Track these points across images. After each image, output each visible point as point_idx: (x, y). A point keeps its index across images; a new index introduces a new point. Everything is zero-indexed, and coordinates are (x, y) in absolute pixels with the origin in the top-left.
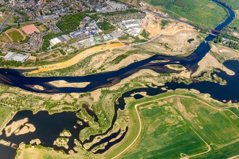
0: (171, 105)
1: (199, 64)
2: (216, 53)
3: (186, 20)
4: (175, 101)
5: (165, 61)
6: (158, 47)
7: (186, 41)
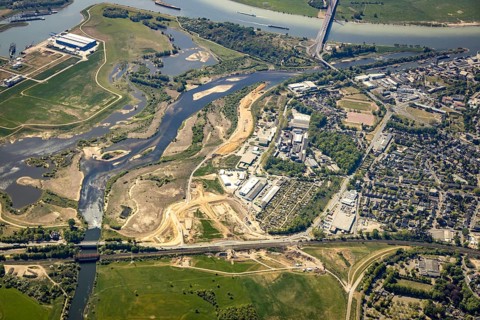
0: (84, 111)
1: (82, 173)
2: (64, 207)
3: (175, 263)
4: (82, 115)
5: (136, 157)
6: (167, 174)
7: (132, 207)
